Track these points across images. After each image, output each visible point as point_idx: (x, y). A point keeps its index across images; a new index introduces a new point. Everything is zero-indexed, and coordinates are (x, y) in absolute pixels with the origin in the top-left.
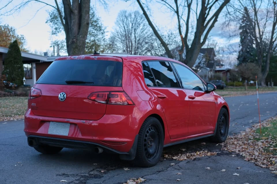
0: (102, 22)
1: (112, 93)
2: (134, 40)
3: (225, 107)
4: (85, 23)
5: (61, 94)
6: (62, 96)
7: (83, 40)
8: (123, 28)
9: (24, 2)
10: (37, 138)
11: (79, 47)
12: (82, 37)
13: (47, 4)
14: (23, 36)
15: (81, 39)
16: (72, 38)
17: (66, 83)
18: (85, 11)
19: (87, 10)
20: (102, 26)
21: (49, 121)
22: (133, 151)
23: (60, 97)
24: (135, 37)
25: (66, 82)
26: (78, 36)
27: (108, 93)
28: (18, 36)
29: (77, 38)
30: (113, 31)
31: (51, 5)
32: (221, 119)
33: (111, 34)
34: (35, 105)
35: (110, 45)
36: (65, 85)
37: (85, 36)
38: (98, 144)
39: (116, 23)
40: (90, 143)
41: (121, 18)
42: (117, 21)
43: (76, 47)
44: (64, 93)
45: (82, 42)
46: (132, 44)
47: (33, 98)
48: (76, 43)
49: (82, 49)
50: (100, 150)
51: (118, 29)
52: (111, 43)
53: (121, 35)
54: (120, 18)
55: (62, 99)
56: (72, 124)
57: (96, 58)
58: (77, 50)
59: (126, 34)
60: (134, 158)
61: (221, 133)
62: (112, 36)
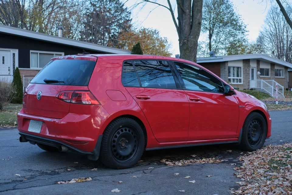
0: (242, 20)
1: (76, 92)
2: (286, 39)
4: (197, 22)
5: (38, 93)
7: (195, 40)
8: (274, 27)
9: (136, 3)
11: (190, 49)
12: (193, 37)
13: (160, 5)
14: (166, 39)
15: (192, 40)
16: (184, 39)
18: (196, 10)
19: (199, 9)
20: (243, 25)
24: (287, 36)
26: (189, 36)
28: (161, 38)
29: (188, 38)
30: (262, 30)
31: (163, 6)
33: (259, 34)
35: (258, 46)
37: (197, 36)
39: (265, 21)
40: (54, 141)
41: (272, 15)
42: (267, 19)
43: (187, 49)
45: (193, 43)
46: (283, 44)
48: (187, 44)
49: (193, 50)
50: (64, 149)
51: (268, 27)
52: (259, 43)
53: (271, 34)
54: (270, 16)
55: (39, 98)
56: (44, 122)
58: (188, 51)
59: (277, 34)
60: (98, 158)
62: (260, 35)
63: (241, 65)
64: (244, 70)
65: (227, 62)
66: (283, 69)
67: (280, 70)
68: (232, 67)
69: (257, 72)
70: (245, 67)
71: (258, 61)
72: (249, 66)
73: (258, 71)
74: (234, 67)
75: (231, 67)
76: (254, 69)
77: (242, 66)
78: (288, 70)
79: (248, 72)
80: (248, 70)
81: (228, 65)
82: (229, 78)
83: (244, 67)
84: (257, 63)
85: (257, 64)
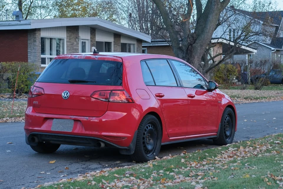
1: (113, 92)
3: (230, 106)
5: (64, 93)
6: (66, 94)
10: (40, 134)
17: (69, 83)
21: (52, 118)
22: (132, 146)
23: (64, 95)
25: (69, 81)
27: (110, 92)
32: (226, 120)
34: (37, 103)
36: (68, 83)
38: (101, 138)
40: (92, 138)
44: (67, 92)
47: (35, 96)
50: (103, 145)
55: (65, 98)
56: (75, 120)
57: (97, 58)
60: (134, 152)
61: (226, 135)
63: (63, 35)
64: (69, 43)
65: (39, 30)
66: (135, 43)
67: (130, 45)
68: (48, 38)
69: (91, 48)
70: (70, 39)
71: (93, 30)
72: (77, 37)
73: (92, 45)
74: (51, 39)
75: (45, 38)
76: (87, 42)
77: (66, 37)
78: (143, 45)
79: (75, 48)
80: (75, 43)
81: (40, 35)
82: (42, 56)
83: (68, 40)
84: (91, 32)
85: (91, 34)
